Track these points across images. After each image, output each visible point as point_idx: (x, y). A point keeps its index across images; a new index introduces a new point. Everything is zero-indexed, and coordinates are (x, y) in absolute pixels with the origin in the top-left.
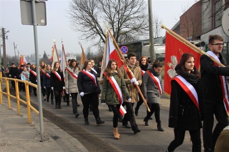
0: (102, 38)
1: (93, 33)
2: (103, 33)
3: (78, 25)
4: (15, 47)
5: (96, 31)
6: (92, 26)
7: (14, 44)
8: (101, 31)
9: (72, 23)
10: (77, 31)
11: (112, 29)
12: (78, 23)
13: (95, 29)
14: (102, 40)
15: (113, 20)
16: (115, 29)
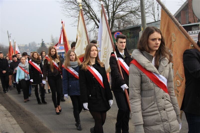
0: (96, 23)
1: (87, 19)
2: (96, 19)
3: (70, 10)
4: (9, 37)
5: (90, 16)
6: (86, 11)
7: (8, 32)
8: (94, 16)
9: (64, 9)
10: (69, 17)
11: (107, 13)
12: (70, 8)
13: (88, 14)
14: (96, 26)
15: (107, 3)
16: (110, 14)
